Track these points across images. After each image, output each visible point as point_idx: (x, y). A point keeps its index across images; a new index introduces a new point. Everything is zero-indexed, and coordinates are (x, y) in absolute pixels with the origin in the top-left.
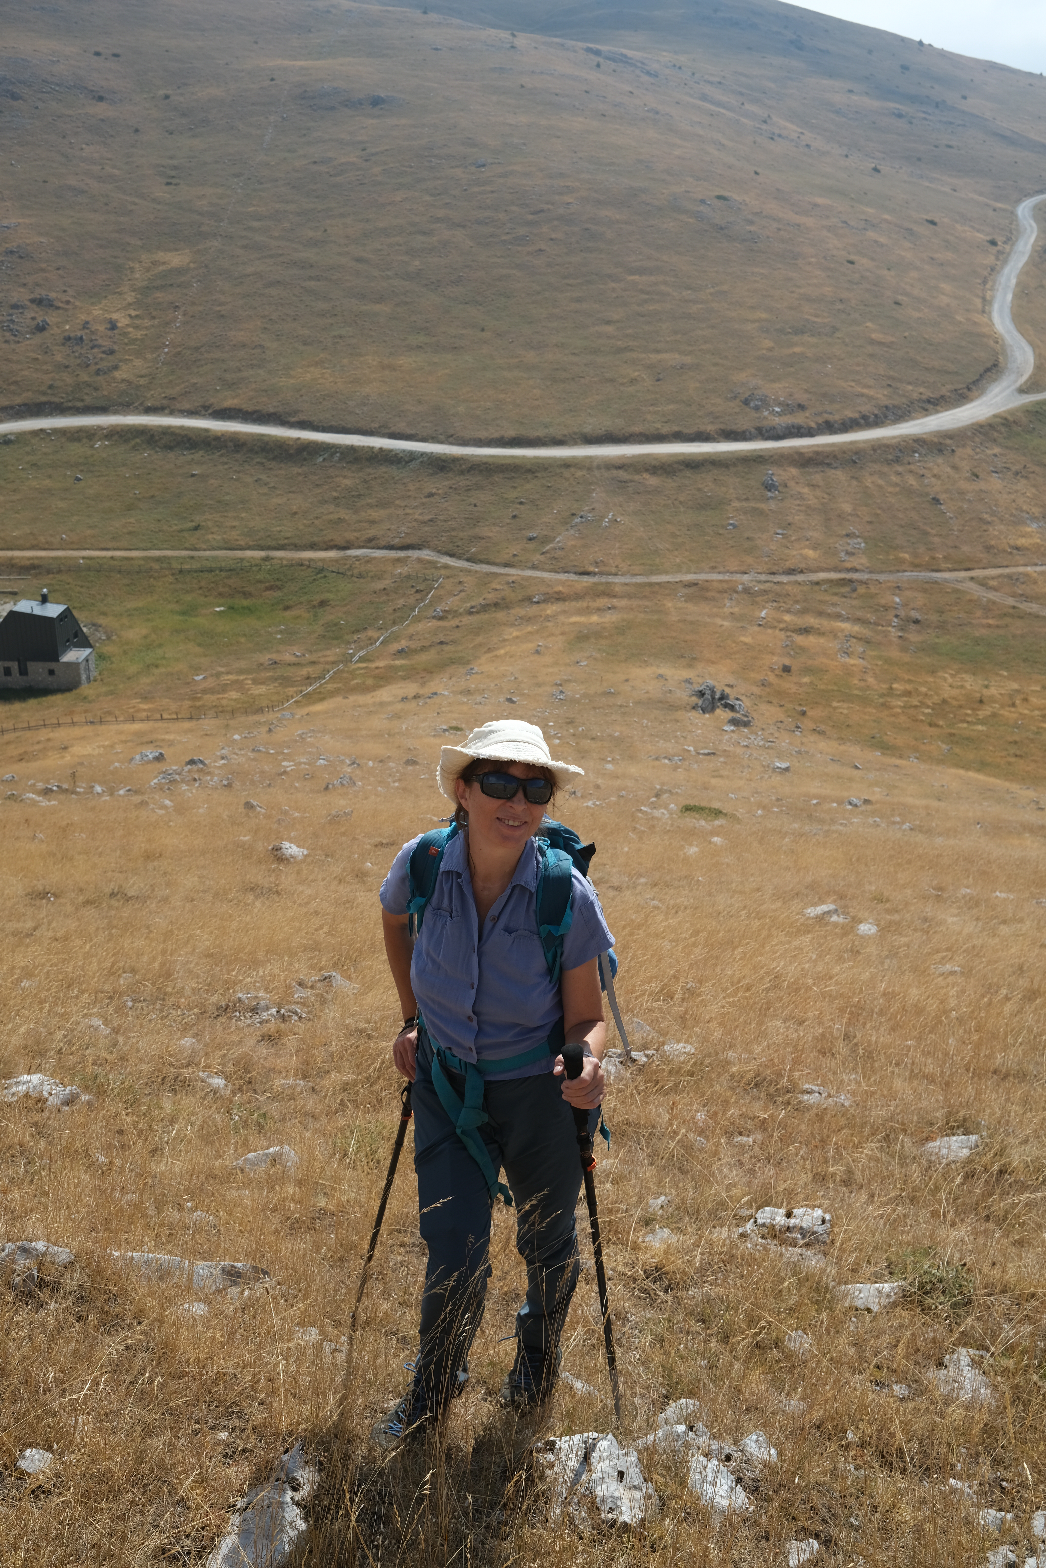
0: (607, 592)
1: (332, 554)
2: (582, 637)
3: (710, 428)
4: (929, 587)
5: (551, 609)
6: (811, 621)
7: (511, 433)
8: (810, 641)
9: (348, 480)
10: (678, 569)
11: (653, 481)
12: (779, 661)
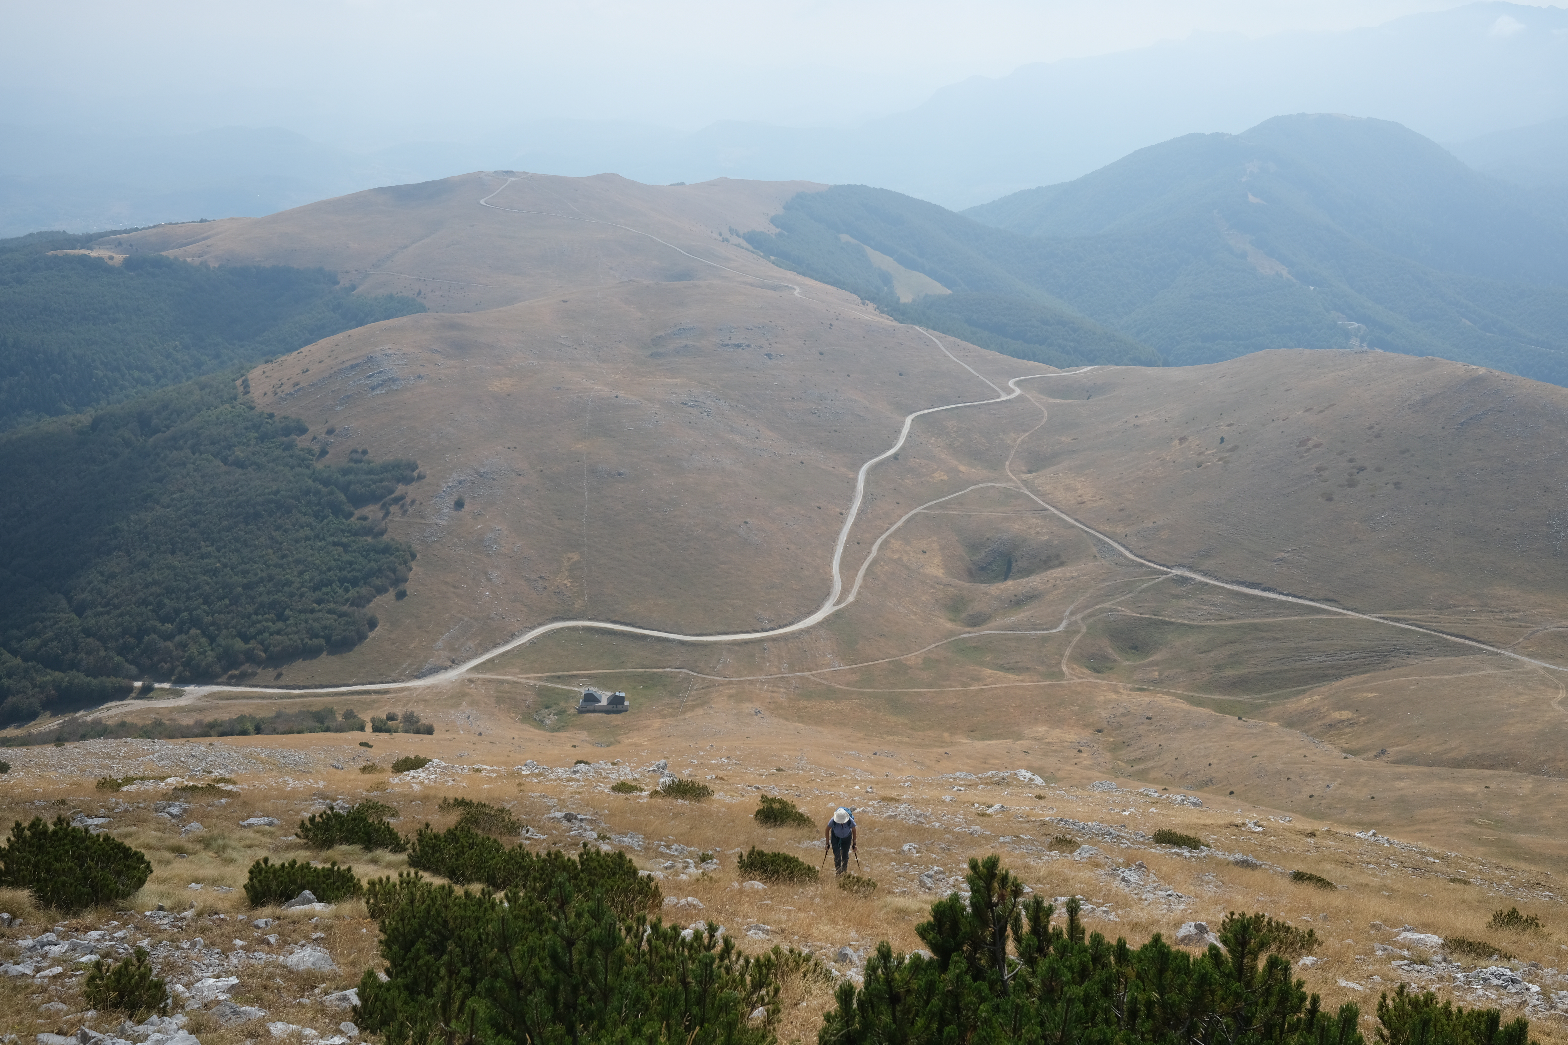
0: (730, 683)
1: (661, 670)
2: (730, 696)
3: (750, 629)
4: (801, 677)
5: (721, 688)
6: (775, 689)
7: (698, 632)
8: (775, 695)
9: (658, 647)
10: (746, 676)
11: (737, 648)
12: (768, 700)
